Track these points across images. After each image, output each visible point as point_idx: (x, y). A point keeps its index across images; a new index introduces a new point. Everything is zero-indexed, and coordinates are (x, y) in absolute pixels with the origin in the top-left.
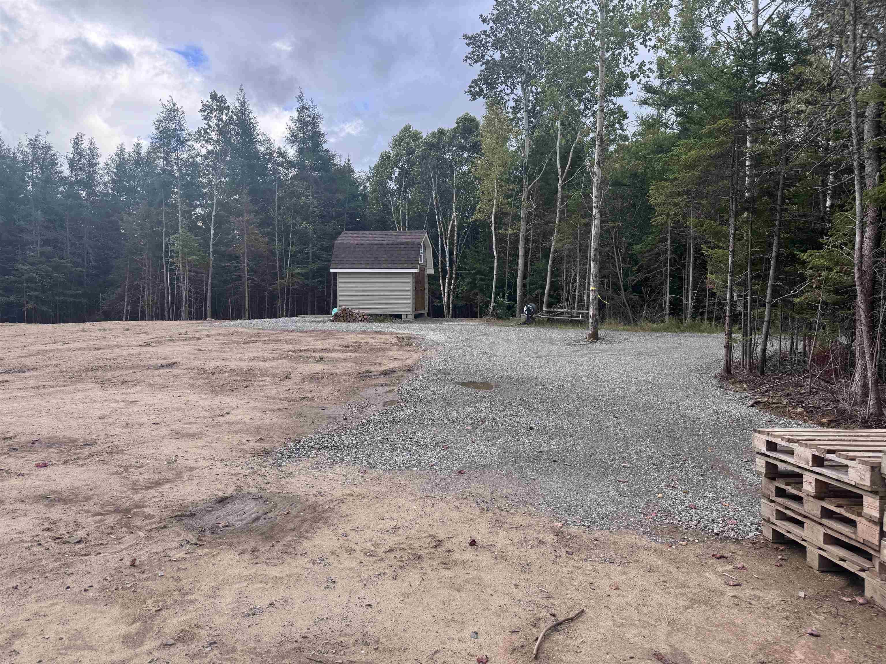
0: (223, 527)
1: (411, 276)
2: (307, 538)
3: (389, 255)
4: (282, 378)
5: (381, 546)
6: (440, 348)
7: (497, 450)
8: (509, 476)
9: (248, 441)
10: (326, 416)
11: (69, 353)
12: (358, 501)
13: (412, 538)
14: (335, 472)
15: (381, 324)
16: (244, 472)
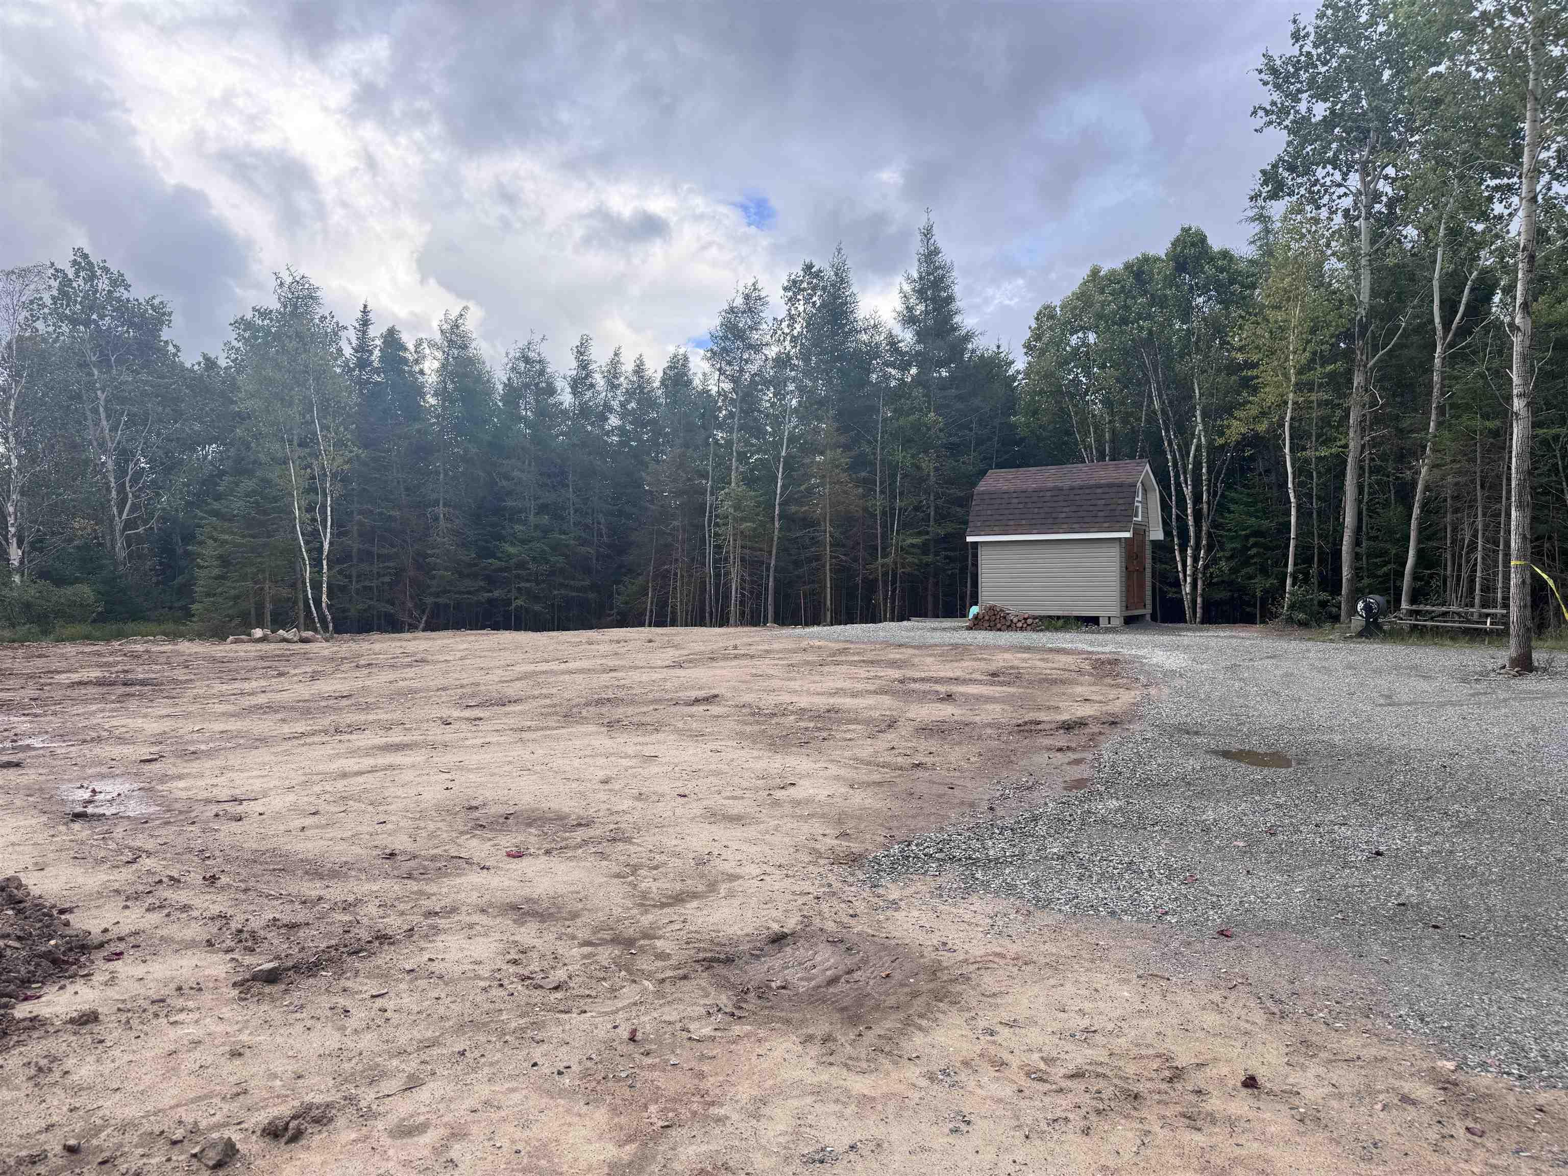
0: (778, 988)
1: (1117, 545)
2: (920, 1028)
3: (1074, 508)
4: (883, 727)
5: (1058, 1062)
6: (1178, 682)
7: (1303, 893)
8: (1328, 949)
9: (824, 835)
10: (956, 801)
11: (567, 677)
12: (1015, 969)
13: (1121, 1056)
14: (972, 908)
15: (1060, 635)
16: (815, 890)
